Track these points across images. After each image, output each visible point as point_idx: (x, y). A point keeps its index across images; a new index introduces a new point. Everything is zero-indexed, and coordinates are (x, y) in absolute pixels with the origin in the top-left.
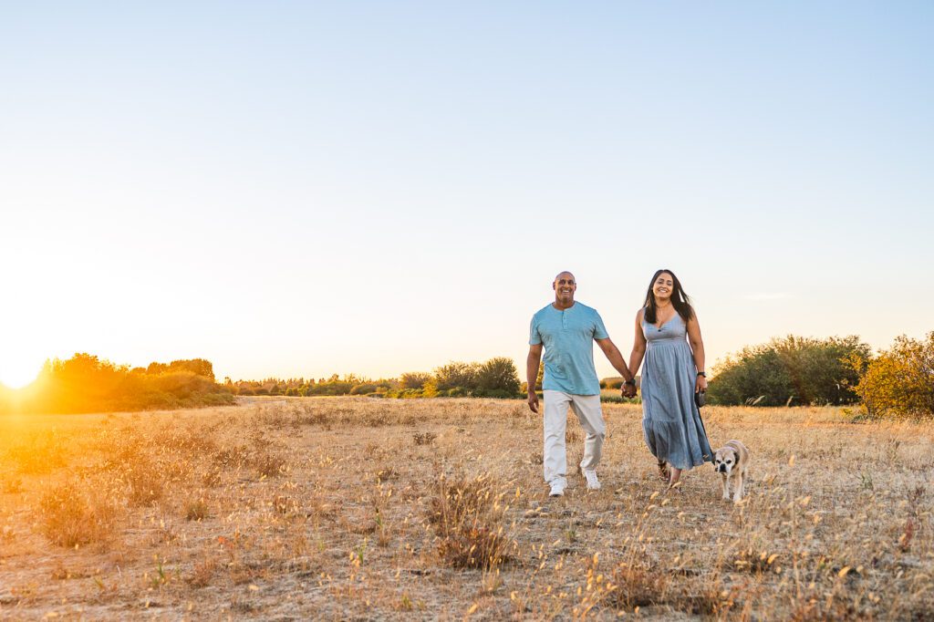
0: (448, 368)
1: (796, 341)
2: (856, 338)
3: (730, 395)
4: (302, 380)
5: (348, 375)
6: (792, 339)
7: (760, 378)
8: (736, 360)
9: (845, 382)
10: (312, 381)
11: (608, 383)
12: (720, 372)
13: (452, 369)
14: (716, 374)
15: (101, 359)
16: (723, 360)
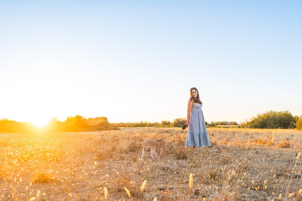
0: (177, 119)
1: (272, 112)
2: (288, 111)
3: (258, 126)
4: (130, 123)
5: (145, 121)
6: (271, 111)
7: (266, 122)
8: (256, 117)
9: (293, 122)
10: (133, 123)
11: (219, 124)
12: (252, 120)
13: (178, 120)
14: (251, 121)
15: (83, 117)
16: (253, 117)
